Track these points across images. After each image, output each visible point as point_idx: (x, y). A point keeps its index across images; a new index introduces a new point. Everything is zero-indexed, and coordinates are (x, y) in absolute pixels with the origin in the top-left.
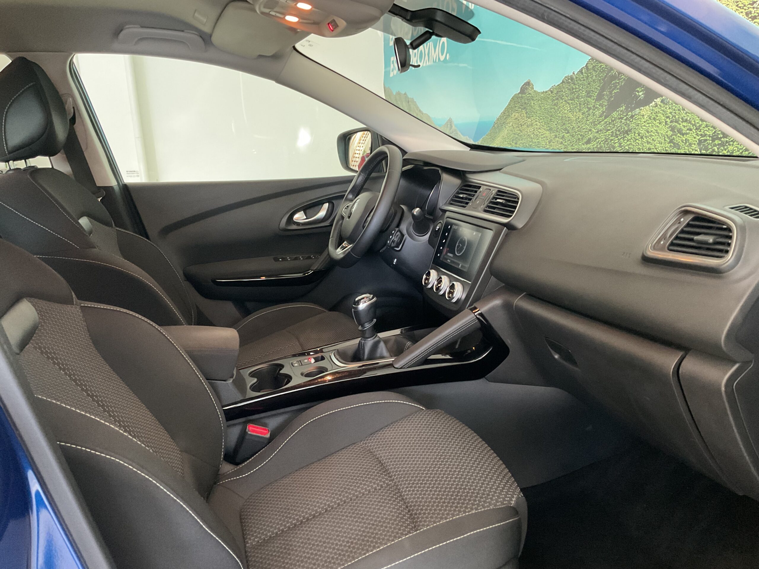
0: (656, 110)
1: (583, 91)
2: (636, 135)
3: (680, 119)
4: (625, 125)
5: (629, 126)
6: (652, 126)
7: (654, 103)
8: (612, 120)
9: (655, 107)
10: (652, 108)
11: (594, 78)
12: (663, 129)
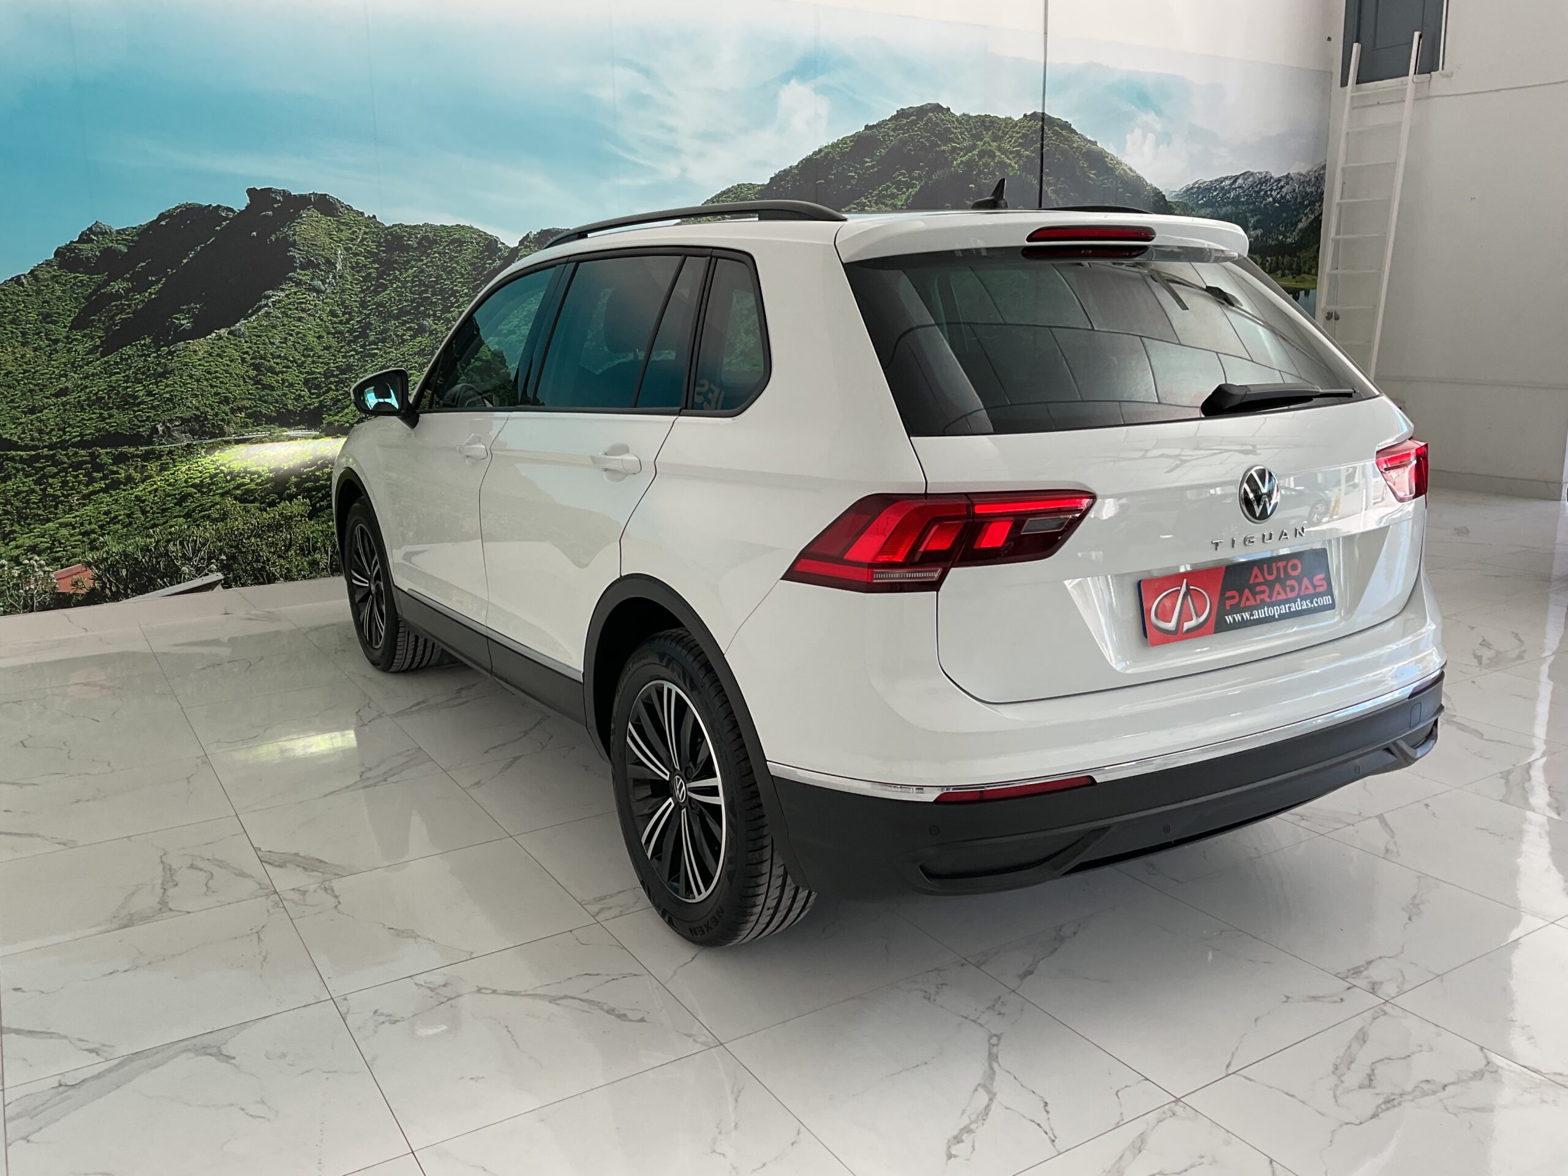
0: (221, 343)
1: (30, 313)
2: (184, 378)
3: (269, 355)
4: (157, 365)
5: (166, 365)
6: (216, 365)
7: (214, 335)
8: (121, 358)
9: (218, 340)
10: (211, 342)
11: (59, 293)
12: (238, 369)
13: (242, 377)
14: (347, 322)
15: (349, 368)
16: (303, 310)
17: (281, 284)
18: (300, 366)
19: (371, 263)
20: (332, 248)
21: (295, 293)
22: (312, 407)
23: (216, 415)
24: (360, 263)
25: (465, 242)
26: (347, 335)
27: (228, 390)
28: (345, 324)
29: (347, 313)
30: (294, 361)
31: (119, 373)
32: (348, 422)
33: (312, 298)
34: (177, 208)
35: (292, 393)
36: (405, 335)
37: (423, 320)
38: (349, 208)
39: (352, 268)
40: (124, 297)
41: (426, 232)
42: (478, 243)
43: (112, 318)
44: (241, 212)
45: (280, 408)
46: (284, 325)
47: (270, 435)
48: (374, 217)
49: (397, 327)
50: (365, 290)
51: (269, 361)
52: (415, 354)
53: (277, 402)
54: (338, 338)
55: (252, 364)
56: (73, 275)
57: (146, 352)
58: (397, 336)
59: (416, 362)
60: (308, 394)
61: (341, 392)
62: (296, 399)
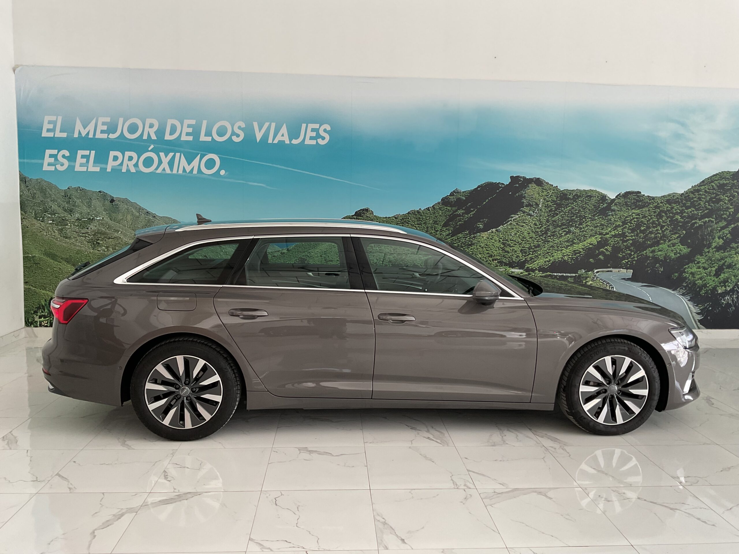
0: (493, 234)
1: (430, 220)
3: (509, 240)
4: (469, 241)
5: (472, 241)
6: (490, 242)
7: (490, 231)
8: (457, 238)
9: (492, 233)
10: (489, 233)
11: (441, 214)
12: (497, 244)
13: (498, 247)
14: (541, 227)
15: (539, 246)
16: (524, 223)
17: (518, 212)
18: (520, 244)
19: (553, 205)
20: (539, 199)
21: (522, 216)
22: (522, 261)
23: (487, 261)
24: (548, 205)
25: (592, 196)
26: (539, 233)
27: (492, 252)
28: (539, 228)
29: (541, 224)
30: (518, 242)
31: (456, 243)
32: (535, 267)
33: (528, 218)
34: (485, 183)
35: (516, 255)
36: (562, 234)
37: (571, 228)
38: (547, 183)
39: (545, 207)
40: (461, 216)
41: (577, 192)
42: (598, 197)
43: (456, 223)
44: (507, 185)
45: (510, 260)
46: (516, 228)
47: (505, 270)
48: (557, 186)
49: (560, 230)
50: (550, 215)
51: (509, 242)
52: (565, 241)
53: (509, 257)
54: (536, 234)
55: (503, 243)
56: (446, 207)
57: (466, 236)
58: (559, 234)
59: (565, 245)
60: (521, 255)
61: (534, 255)
62: (517, 257)
